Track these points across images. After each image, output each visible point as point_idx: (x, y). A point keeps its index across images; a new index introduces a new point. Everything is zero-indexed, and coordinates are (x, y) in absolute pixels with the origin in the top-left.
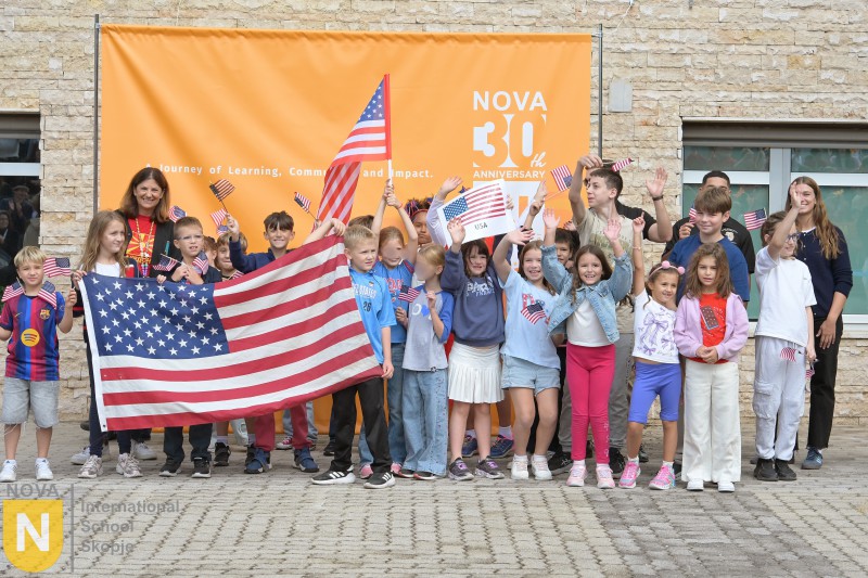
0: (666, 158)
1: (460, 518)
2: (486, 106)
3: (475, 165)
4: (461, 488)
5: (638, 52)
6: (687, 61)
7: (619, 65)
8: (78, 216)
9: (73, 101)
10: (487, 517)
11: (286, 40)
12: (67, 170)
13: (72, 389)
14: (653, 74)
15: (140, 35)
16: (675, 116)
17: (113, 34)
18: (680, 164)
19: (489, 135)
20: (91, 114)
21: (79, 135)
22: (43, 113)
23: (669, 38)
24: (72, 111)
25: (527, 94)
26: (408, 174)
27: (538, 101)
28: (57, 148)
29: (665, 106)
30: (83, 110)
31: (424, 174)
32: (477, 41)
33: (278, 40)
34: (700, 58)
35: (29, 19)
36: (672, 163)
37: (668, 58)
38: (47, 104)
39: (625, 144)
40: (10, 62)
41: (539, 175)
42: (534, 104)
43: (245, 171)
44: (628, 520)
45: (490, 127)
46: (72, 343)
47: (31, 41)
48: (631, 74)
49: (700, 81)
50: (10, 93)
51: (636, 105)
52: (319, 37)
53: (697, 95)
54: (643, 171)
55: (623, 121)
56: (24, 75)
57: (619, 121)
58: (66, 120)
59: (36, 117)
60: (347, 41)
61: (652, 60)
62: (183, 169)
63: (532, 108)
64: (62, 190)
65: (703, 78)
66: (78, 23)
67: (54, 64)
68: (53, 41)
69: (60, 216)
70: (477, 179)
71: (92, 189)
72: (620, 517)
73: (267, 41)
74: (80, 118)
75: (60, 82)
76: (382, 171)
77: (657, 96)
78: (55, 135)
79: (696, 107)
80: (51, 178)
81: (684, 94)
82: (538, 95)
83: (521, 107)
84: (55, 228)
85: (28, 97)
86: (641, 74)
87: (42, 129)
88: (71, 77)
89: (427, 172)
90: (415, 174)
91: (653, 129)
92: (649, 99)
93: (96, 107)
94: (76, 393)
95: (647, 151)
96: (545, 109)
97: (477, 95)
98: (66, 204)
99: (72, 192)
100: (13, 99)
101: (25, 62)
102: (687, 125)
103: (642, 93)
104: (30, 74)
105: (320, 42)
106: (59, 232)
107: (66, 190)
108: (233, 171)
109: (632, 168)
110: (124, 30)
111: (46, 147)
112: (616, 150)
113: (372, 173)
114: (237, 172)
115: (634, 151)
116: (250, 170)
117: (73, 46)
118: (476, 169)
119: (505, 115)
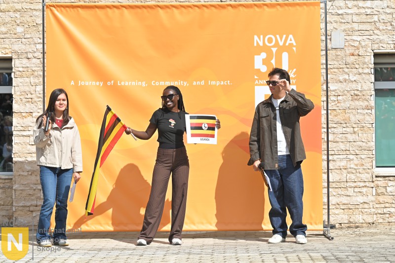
0: (364, 74)
2: (261, 44)
3: (256, 77)
5: (348, 14)
6: (376, 18)
7: (336, 22)
8: (34, 115)
9: (30, 50)
11: (149, 9)
12: (27, 89)
13: (32, 211)
14: (356, 26)
15: (68, 9)
16: (369, 50)
17: (53, 9)
18: (373, 77)
19: (263, 60)
20: (40, 57)
21: (34, 69)
22: (13, 57)
23: (365, 6)
24: (30, 56)
25: (284, 36)
26: (218, 83)
27: (291, 40)
28: (21, 77)
29: (363, 43)
30: (36, 55)
31: (227, 83)
32: (255, 7)
34: (383, 17)
35: (5, 5)
36: (367, 76)
37: (365, 17)
38: (16, 52)
39: (341, 67)
41: (293, 82)
42: (288, 42)
43: (127, 84)
45: (264, 55)
46: (32, 186)
47: (6, 17)
48: (344, 27)
49: (383, 30)
51: (347, 44)
52: (167, 7)
53: (381, 38)
54: (352, 81)
55: (339, 54)
56: (2, 36)
57: (337, 54)
58: (26, 61)
59: (10, 60)
60: (183, 9)
61: (355, 18)
62: (91, 83)
63: (287, 44)
64: (25, 100)
65: (385, 28)
66: (32, 7)
67: (20, 29)
68: (19, 17)
69: (24, 114)
70: (257, 85)
71: (42, 99)
73: (139, 10)
74: (34, 59)
75: (23, 40)
76: (203, 82)
77: (359, 38)
78: (21, 69)
79: (381, 45)
80: (18, 93)
81: (375, 37)
82: (291, 36)
83: (281, 44)
84: (21, 121)
85: (6, 48)
86: (349, 26)
87: (13, 66)
88: (29, 37)
89: (229, 82)
90: (222, 83)
91: (357, 57)
92: (354, 41)
93: (44, 53)
94: (34, 214)
95: (354, 70)
96: (295, 44)
97: (256, 38)
98: (28, 107)
99: (31, 101)
101: (3, 29)
102: (376, 55)
103: (350, 37)
104: (6, 35)
105: (168, 10)
106: (24, 124)
107: (27, 100)
108: (120, 83)
109: (345, 80)
110: (58, 6)
111: (16, 76)
112: (336, 70)
113: (198, 83)
114: (123, 83)
115: (346, 70)
116: (130, 83)
117: (29, 19)
118: (256, 79)
119: (272, 49)
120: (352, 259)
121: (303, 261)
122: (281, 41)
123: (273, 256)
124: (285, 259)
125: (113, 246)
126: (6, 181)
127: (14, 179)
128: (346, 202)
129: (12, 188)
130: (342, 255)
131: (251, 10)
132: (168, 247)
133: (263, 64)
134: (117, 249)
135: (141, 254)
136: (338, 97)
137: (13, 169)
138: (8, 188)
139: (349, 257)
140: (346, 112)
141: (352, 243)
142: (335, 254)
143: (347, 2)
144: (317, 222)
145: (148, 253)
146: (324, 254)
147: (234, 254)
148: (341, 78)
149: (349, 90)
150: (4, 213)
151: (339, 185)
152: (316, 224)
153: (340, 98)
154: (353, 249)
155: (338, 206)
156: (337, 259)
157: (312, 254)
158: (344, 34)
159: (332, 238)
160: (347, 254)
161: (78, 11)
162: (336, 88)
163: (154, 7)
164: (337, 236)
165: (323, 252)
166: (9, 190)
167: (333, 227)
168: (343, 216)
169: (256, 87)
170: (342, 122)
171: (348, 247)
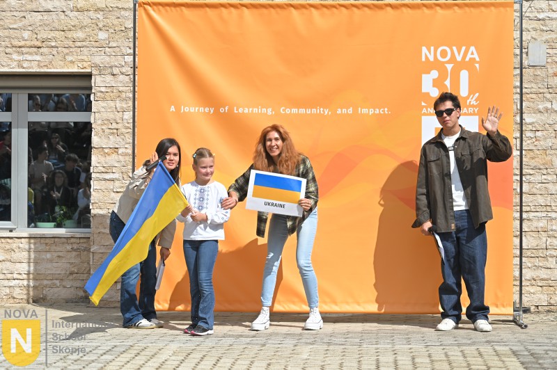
1: (414, 364)
2: (431, 58)
4: (414, 346)
5: (551, 19)
7: (535, 30)
8: (120, 151)
9: (116, 64)
10: (435, 363)
11: (278, 10)
12: (111, 116)
15: (168, 8)
17: (148, 7)
19: (433, 79)
20: (130, 73)
21: (121, 89)
22: (93, 72)
24: (116, 71)
25: (464, 48)
26: (371, 112)
27: (472, 54)
28: (104, 99)
30: (124, 70)
31: (384, 111)
32: (424, 8)
33: (272, 10)
38: (97, 66)
39: (541, 91)
40: (70, 35)
41: (474, 111)
42: (469, 56)
43: (246, 111)
44: (545, 366)
45: (434, 74)
47: (85, 19)
48: (546, 36)
50: (69, 58)
51: (549, 60)
52: (303, 6)
54: (556, 112)
55: (539, 73)
56: (79, 44)
57: (536, 73)
58: (111, 78)
59: (89, 76)
60: (325, 9)
62: (199, 110)
63: (467, 59)
64: (108, 130)
66: (120, 4)
67: (102, 35)
68: (101, 18)
69: (106, 151)
70: (425, 114)
71: (131, 130)
72: (539, 364)
73: (264, 10)
74: (121, 76)
75: (107, 49)
76: (351, 109)
78: (103, 89)
80: (99, 122)
82: (472, 49)
83: (459, 58)
84: (102, 159)
85: (83, 61)
86: (553, 35)
87: (93, 85)
88: (114, 45)
89: (386, 109)
90: (377, 111)
93: (134, 68)
96: (478, 59)
97: (424, 49)
98: (113, 141)
99: (116, 132)
100: (72, 62)
101: (80, 35)
103: (555, 51)
104: (84, 43)
105: (304, 10)
106: (106, 163)
107: (111, 131)
108: (237, 110)
109: (547, 110)
110: (155, 4)
111: (96, 99)
112: (534, 96)
113: (344, 111)
114: (241, 110)
115: (548, 96)
116: (251, 109)
117: (116, 22)
118: (424, 106)
119: (446, 65)
120: (553, 356)
121: (485, 357)
122: (459, 54)
123: (444, 349)
124: (460, 354)
125: (225, 332)
126: (82, 241)
127: (92, 238)
128: (545, 276)
129: (89, 250)
130: (538, 350)
131: (418, 12)
132: (300, 335)
133: (434, 86)
134: (230, 336)
135: (262, 342)
136: (537, 132)
137: (92, 225)
138: (84, 250)
139: (549, 352)
140: (548, 153)
141: (553, 333)
142: (530, 348)
143: (551, 2)
144: (505, 304)
145: (273, 342)
146: (515, 348)
147: (390, 346)
148: (541, 107)
149: (551, 123)
150: (78, 284)
151: (536, 253)
152: (503, 306)
153: (539, 134)
154: (554, 341)
155: (533, 282)
156: (532, 354)
157: (497, 348)
158: (546, 46)
159: (526, 326)
160: (546, 348)
161: (182, 11)
162: (534, 120)
163: (285, 7)
164: (532, 324)
165: (513, 345)
166: (85, 253)
167: (526, 311)
168: (541, 296)
169: (424, 118)
170: (542, 167)
171: (547, 338)
